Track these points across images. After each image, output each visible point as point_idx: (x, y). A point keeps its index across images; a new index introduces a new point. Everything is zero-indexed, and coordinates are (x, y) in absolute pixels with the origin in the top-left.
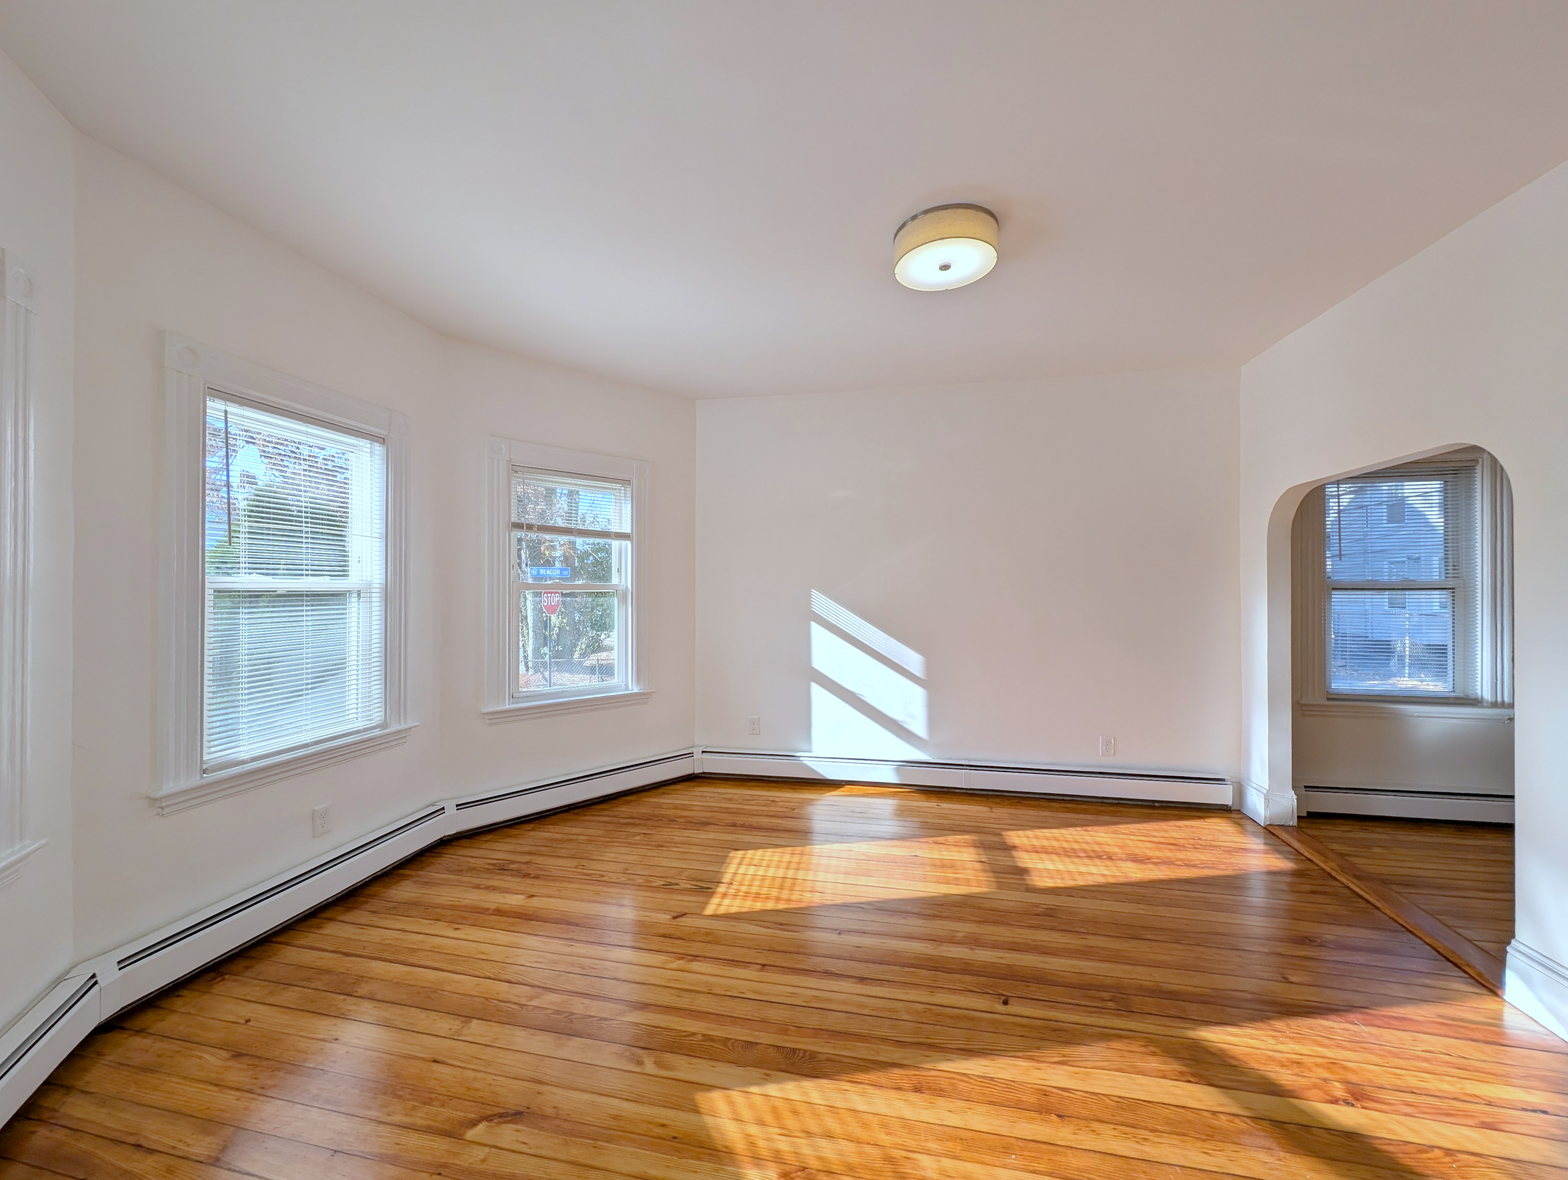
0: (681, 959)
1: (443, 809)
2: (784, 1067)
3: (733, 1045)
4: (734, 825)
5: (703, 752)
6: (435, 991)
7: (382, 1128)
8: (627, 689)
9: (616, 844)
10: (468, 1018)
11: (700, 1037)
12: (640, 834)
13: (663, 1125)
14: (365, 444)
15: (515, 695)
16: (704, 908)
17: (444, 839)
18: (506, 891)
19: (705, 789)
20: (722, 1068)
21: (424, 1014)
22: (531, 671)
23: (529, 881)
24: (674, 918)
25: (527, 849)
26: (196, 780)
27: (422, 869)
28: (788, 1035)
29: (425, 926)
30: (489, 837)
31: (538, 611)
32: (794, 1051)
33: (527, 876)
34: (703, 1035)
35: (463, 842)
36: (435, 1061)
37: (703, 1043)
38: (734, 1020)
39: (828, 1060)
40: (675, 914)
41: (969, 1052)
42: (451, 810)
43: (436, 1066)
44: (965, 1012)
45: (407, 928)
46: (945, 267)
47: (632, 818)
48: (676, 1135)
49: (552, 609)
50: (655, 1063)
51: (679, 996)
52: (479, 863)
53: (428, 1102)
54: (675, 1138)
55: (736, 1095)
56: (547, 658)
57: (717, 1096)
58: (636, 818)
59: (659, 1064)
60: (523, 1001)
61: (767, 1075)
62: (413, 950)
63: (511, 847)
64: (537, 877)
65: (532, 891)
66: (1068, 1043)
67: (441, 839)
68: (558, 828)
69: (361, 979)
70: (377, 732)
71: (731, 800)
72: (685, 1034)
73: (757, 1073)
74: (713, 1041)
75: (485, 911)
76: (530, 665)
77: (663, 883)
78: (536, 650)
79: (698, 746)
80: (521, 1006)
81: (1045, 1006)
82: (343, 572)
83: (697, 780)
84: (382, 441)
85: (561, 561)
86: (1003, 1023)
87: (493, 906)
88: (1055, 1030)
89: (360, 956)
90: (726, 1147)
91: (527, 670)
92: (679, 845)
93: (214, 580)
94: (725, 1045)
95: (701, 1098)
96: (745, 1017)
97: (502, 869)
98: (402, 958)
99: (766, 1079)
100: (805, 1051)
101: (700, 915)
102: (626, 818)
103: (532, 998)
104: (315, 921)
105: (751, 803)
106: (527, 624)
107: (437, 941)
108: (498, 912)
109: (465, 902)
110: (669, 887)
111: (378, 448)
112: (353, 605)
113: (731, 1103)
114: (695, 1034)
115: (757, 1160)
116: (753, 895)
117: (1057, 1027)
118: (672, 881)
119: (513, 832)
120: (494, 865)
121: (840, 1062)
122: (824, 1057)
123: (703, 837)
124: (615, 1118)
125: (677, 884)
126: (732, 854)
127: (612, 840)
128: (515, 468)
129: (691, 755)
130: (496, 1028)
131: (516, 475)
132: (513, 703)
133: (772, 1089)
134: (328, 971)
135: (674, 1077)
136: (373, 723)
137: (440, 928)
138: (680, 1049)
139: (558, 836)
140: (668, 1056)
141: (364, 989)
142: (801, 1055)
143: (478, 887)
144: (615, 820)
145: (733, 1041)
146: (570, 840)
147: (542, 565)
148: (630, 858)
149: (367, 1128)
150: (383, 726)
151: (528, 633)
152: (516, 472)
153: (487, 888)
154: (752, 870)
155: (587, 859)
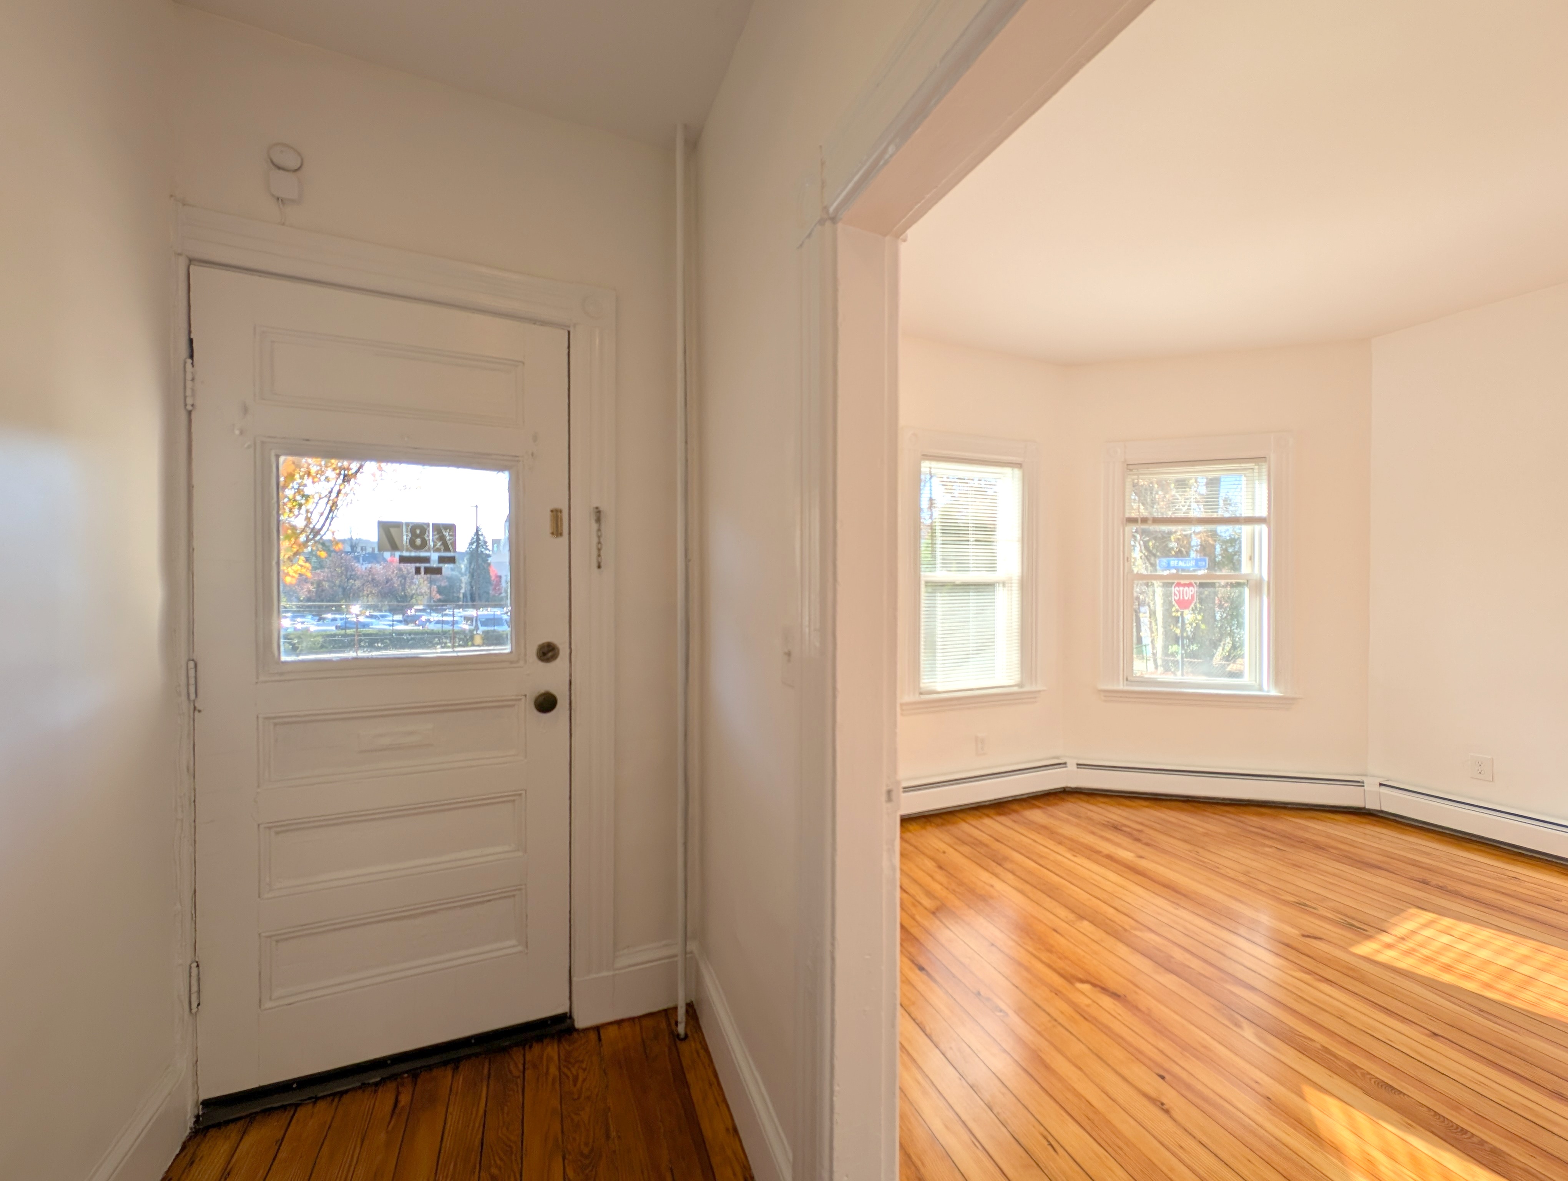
0: (1309, 974)
1: (1065, 763)
3: (1362, 1074)
4: (1425, 882)
5: (1381, 785)
6: (1057, 889)
7: (1019, 948)
8: (1261, 689)
9: (1239, 847)
10: (1082, 917)
11: (1318, 1046)
12: (1271, 847)
14: (1008, 471)
15: (1129, 678)
16: (1352, 945)
17: (1067, 790)
18: (1118, 845)
19: (1384, 831)
20: (1343, 1084)
21: (1048, 899)
22: (1161, 669)
23: (1139, 845)
24: (1304, 936)
25: (1140, 820)
26: (917, 698)
27: (1049, 805)
28: (1458, 1112)
29: (1050, 844)
30: (1105, 800)
31: (1168, 604)
32: (1465, 1131)
33: (1138, 840)
34: (1324, 1047)
35: (1082, 796)
36: (1055, 930)
37: (1321, 1052)
38: (1371, 1056)
40: (1306, 934)
42: (1072, 766)
43: (1055, 933)
45: (1038, 840)
47: (1264, 829)
49: (1184, 604)
52: (1096, 817)
53: (1051, 952)
55: (1359, 1116)
56: (1179, 657)
57: (1331, 1101)
58: (1268, 831)
59: (1261, 1038)
60: (1127, 927)
61: (1409, 1125)
62: (1042, 857)
63: (1124, 814)
64: (1147, 844)
65: (1142, 853)
67: (1064, 788)
68: (1172, 813)
69: (1006, 858)
70: (1015, 689)
71: (1428, 854)
72: (1299, 1034)
73: (1394, 1114)
74: (1336, 1057)
75: (1098, 852)
76: (1159, 662)
77: (1296, 901)
78: (1165, 648)
79: (1373, 776)
80: (1126, 930)
82: (993, 569)
83: (1371, 817)
84: (1019, 465)
85: (1196, 551)
87: (1106, 852)
89: (1005, 845)
91: (1156, 667)
92: (1325, 874)
93: (926, 575)
94: (1352, 1069)
95: (1311, 1092)
96: (1389, 1063)
97: (1116, 828)
98: (1034, 858)
101: (1344, 949)
102: (1257, 828)
103: (1136, 929)
104: (977, 813)
105: (1466, 867)
106: (1156, 620)
107: (1059, 858)
108: (1109, 857)
109: (1082, 840)
110: (1301, 906)
111: (1017, 472)
112: (1000, 591)
113: (1351, 1118)
114: (1312, 1040)
116: (1437, 963)
118: (1308, 903)
119: (1127, 802)
120: (1108, 822)
123: (1367, 878)
125: (1314, 908)
126: (1413, 911)
127: (1234, 841)
128: (1129, 467)
129: (1360, 784)
130: (1103, 935)
131: (1131, 473)
132: (1127, 685)
134: (986, 846)
135: (1283, 1061)
136: (1012, 683)
137: (1060, 849)
138: (1289, 1041)
139: (1173, 820)
141: (1008, 865)
142: (1476, 1141)
143: (1093, 833)
144: (1241, 825)
145: (1365, 1072)
146: (1184, 827)
147: (1173, 556)
148: (1255, 864)
149: (1011, 943)
150: (1020, 685)
151: (1157, 629)
152: (1131, 470)
153: (1102, 837)
154: (1445, 939)
155: (1202, 848)
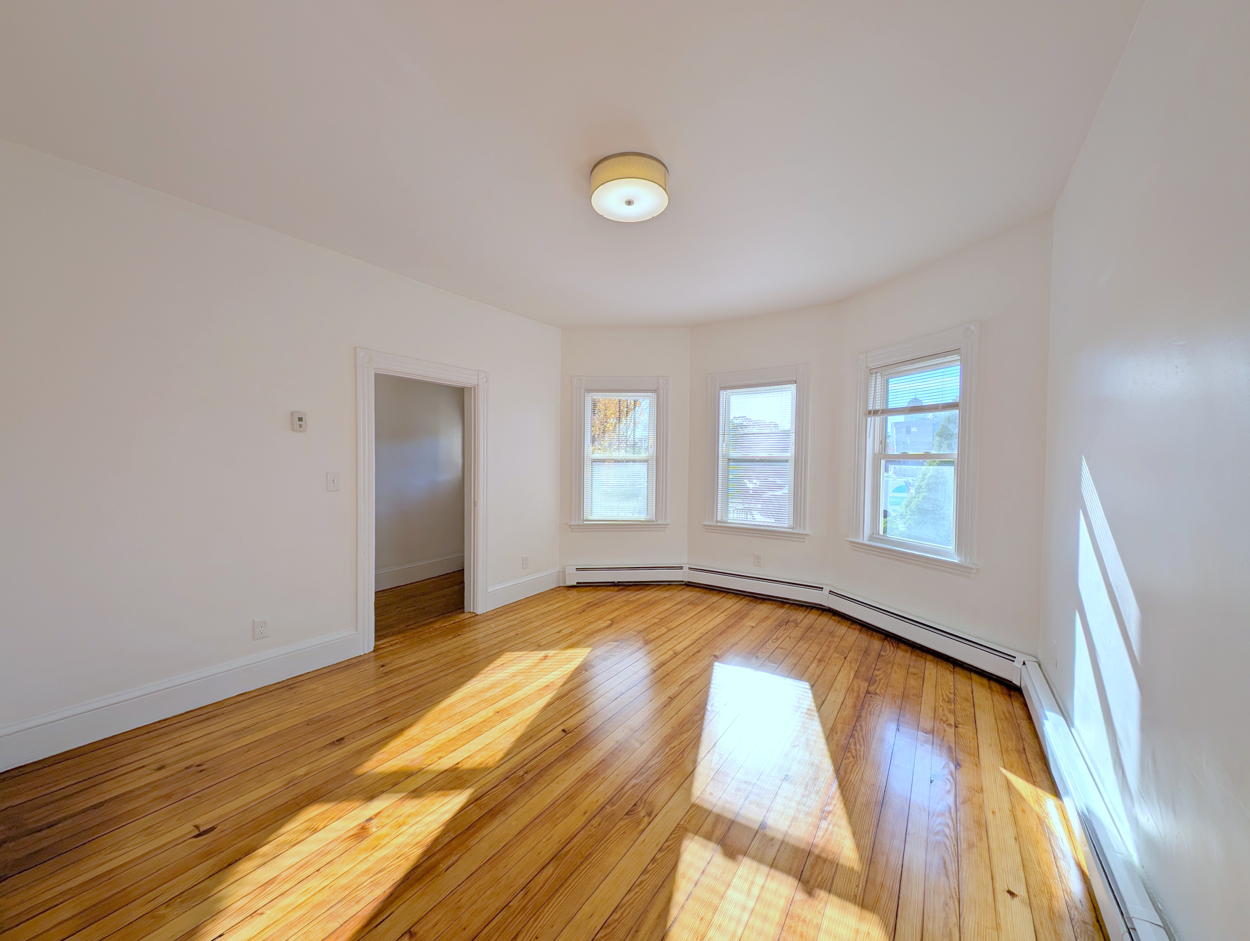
1: (822, 588)
41: (549, 705)
44: (571, 715)
66: (520, 738)
81: (546, 744)
86: (552, 723)
88: (531, 737)
117: (531, 739)
150: (792, 528)
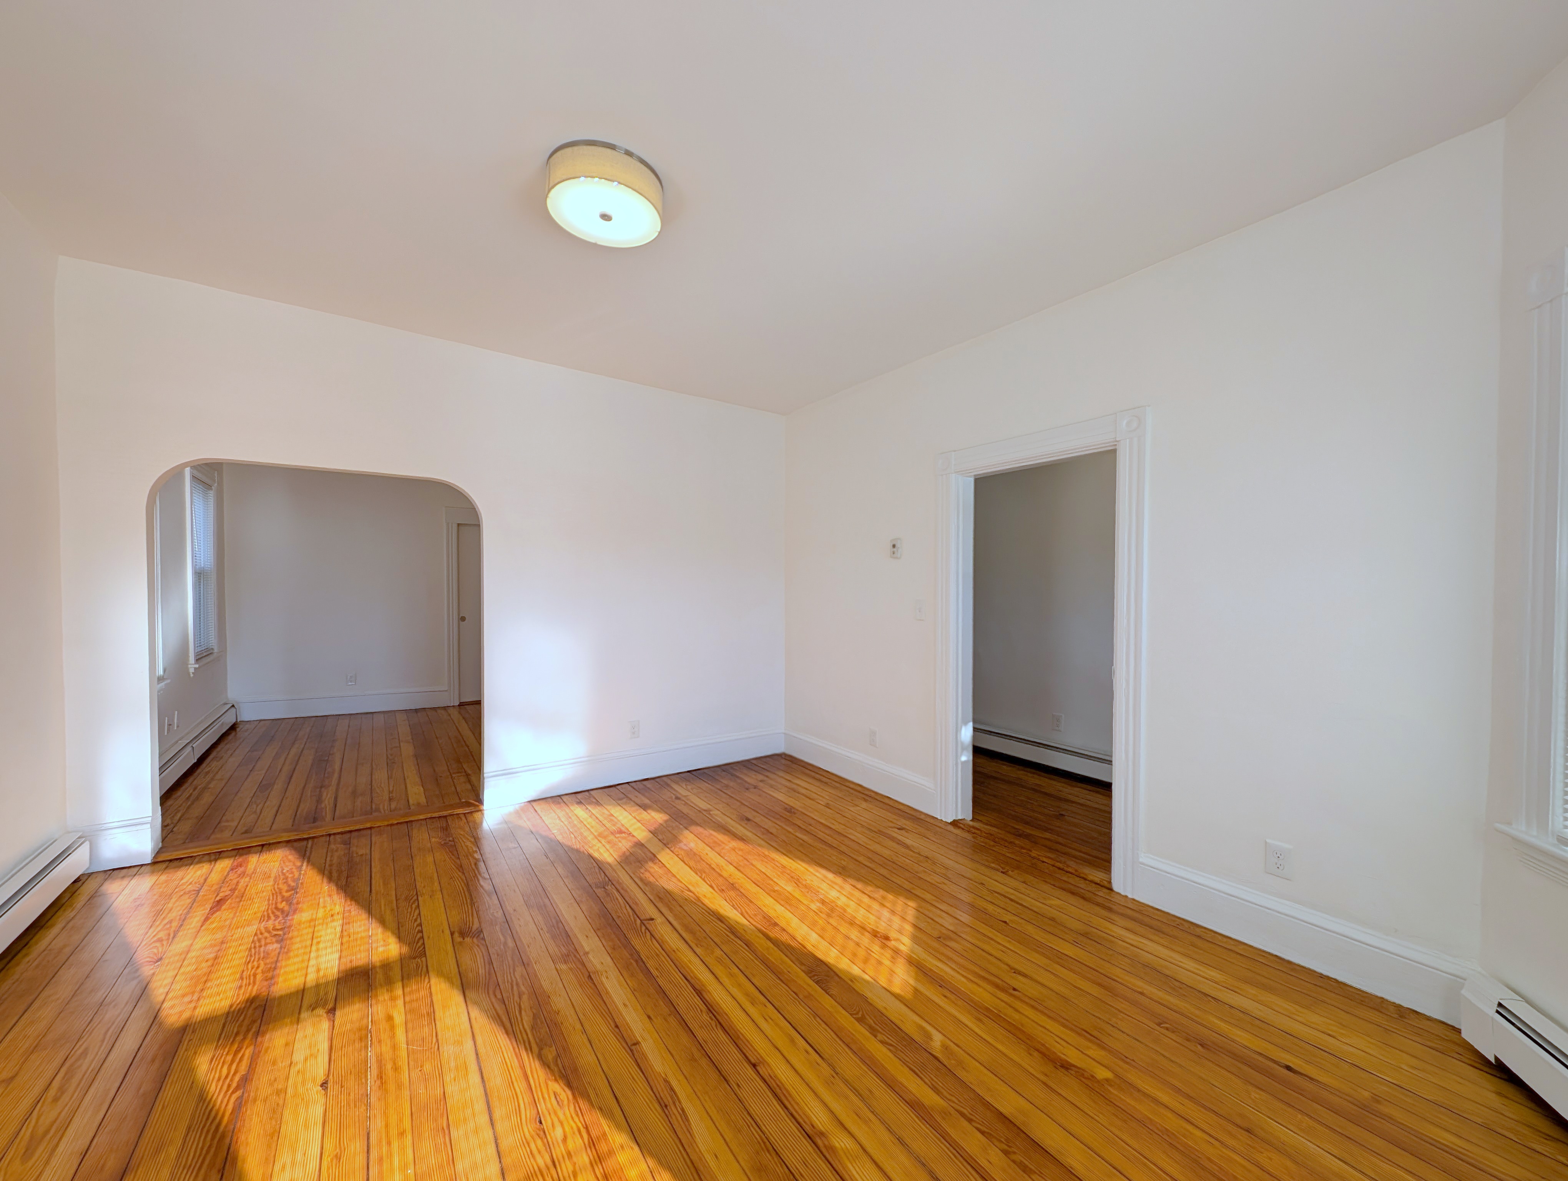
2: (836, 978)
3: (857, 1013)
11: (880, 1036)
13: (945, 996)
20: (879, 1004)
28: (809, 993)
32: (817, 983)
34: (875, 1037)
37: (880, 1030)
38: (838, 1033)
39: (802, 964)
46: (606, 217)
48: (939, 987)
50: (931, 1039)
51: (870, 1091)
54: (940, 986)
55: (883, 982)
57: (897, 990)
59: (929, 1037)
61: (852, 981)
72: (891, 1048)
73: (857, 986)
74: (870, 1027)
81: (637, 906)
90: (910, 965)
94: (863, 1016)
95: (908, 994)
96: (827, 1028)
99: (854, 979)
100: (810, 977)
113: (890, 981)
114: (882, 1042)
115: (896, 951)
121: (798, 959)
122: (803, 968)
124: (980, 1020)
133: (856, 971)
135: (921, 1019)
138: (904, 1037)
140: (917, 1037)
142: (816, 977)
145: (854, 1016)
